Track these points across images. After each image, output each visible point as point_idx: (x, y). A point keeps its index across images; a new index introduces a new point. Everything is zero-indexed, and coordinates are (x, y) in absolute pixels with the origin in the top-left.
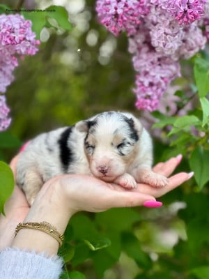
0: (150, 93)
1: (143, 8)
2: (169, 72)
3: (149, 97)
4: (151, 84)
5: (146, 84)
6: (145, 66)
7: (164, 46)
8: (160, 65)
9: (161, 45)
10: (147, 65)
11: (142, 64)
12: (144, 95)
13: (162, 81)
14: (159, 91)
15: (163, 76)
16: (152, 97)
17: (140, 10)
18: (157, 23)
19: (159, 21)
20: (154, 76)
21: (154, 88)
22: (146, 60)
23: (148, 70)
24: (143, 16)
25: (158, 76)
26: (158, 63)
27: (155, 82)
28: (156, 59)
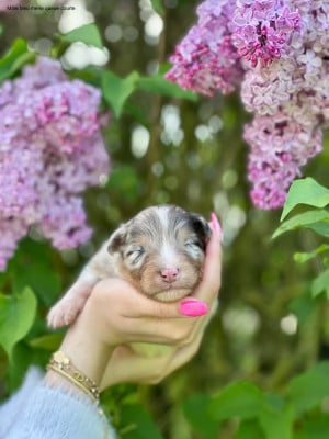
0: (263, 180)
2: (296, 144)
4: (265, 165)
5: (259, 166)
6: (257, 137)
8: (281, 134)
10: (260, 137)
11: (254, 135)
13: (277, 159)
14: (277, 175)
15: (279, 150)
16: (268, 186)
21: (269, 170)
22: (259, 129)
23: (259, 143)
25: (273, 153)
27: (269, 161)
28: (273, 126)
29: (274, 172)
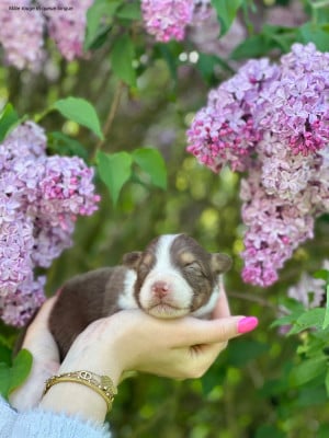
0: (261, 259)
1: (252, 132)
2: (294, 228)
3: (259, 264)
4: (264, 245)
5: (257, 245)
6: (257, 217)
7: (278, 186)
8: (280, 217)
9: (273, 185)
10: (260, 218)
11: (254, 215)
12: (253, 261)
13: (279, 241)
14: (276, 255)
15: (281, 233)
16: (264, 265)
17: (247, 134)
18: (272, 154)
19: (275, 151)
20: (269, 233)
21: (269, 251)
22: (260, 210)
23: (260, 223)
24: (251, 144)
25: (274, 235)
26: (277, 214)
27: (270, 242)
28: (274, 209)
29: (273, 253)
